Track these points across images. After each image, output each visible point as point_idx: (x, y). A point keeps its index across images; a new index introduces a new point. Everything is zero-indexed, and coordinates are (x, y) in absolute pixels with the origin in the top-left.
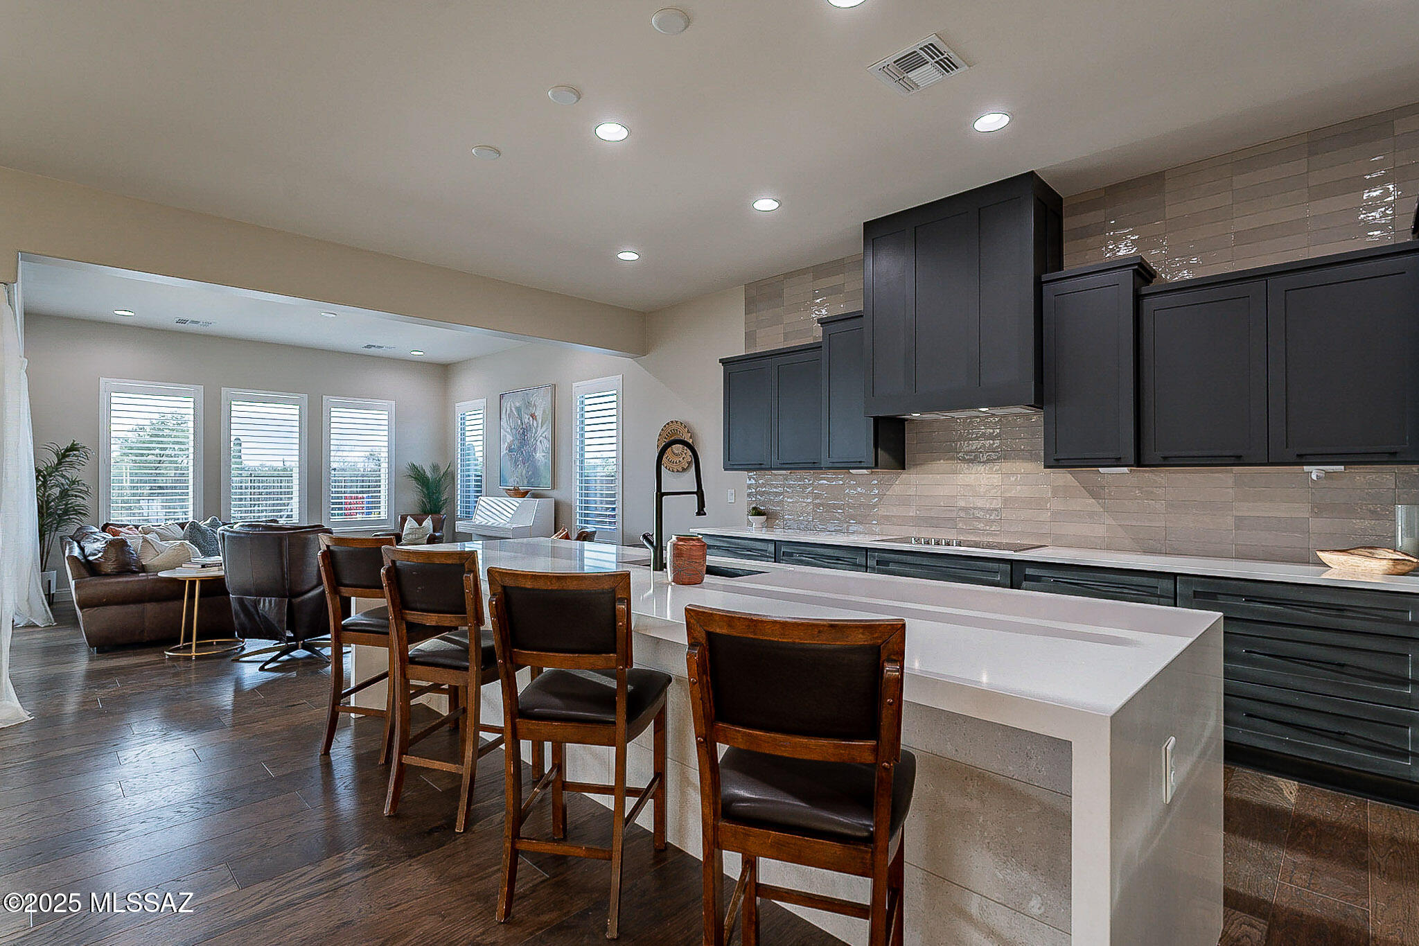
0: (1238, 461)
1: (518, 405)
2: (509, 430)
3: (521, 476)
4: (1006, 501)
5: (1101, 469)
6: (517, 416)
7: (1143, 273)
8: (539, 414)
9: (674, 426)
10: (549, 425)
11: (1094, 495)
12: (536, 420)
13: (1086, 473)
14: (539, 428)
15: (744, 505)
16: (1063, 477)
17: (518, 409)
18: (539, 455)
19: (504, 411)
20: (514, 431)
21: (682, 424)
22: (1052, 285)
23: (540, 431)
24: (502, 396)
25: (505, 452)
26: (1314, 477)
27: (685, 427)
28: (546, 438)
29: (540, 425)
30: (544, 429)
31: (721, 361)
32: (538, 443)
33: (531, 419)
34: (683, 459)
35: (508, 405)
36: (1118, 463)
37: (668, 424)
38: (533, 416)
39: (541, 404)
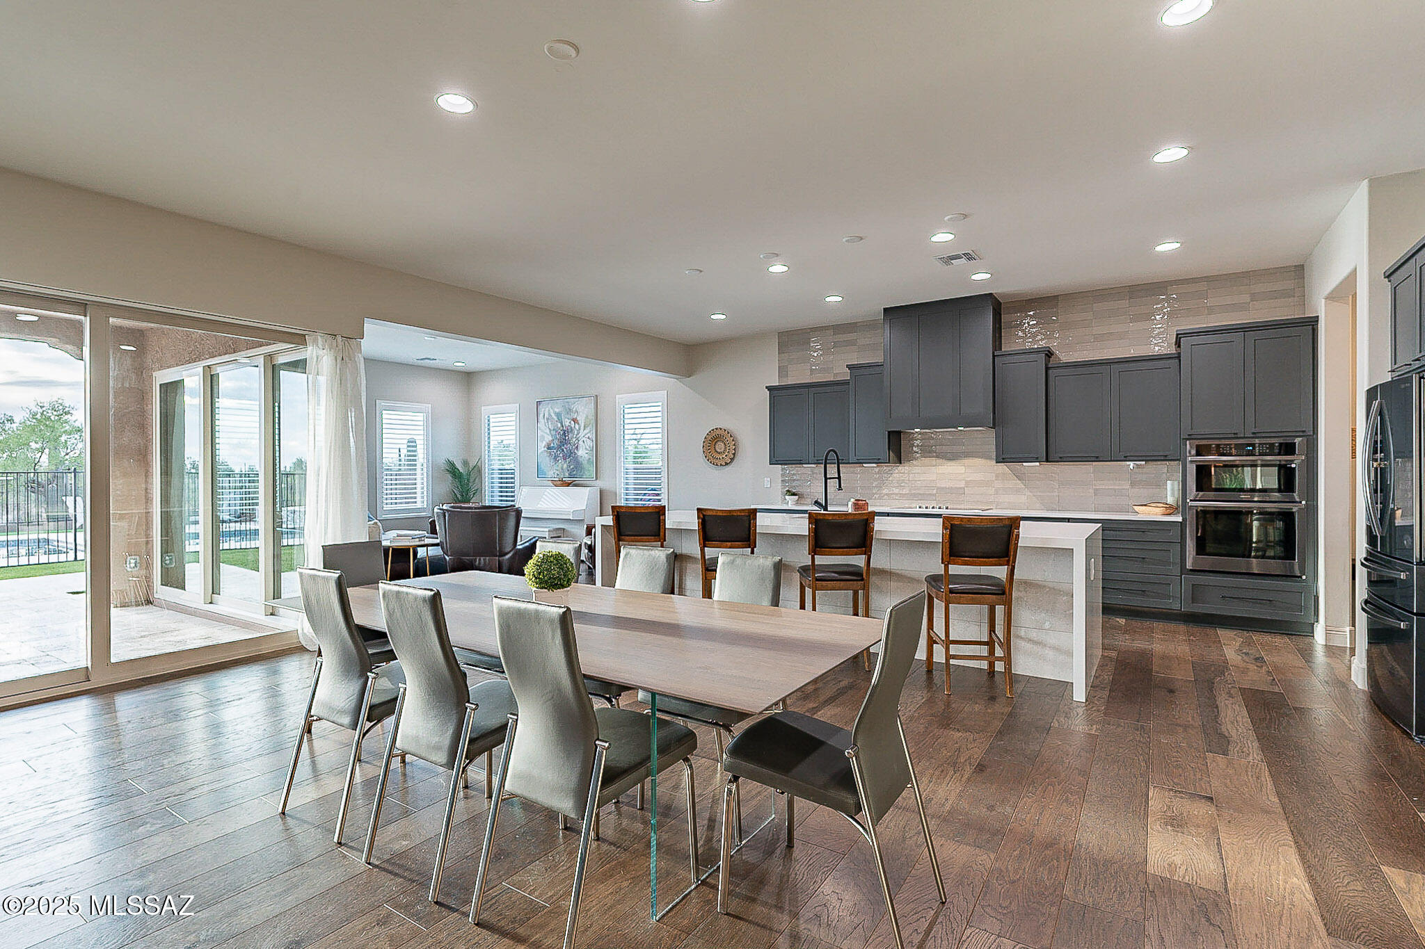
0: (1097, 459)
1: (557, 410)
2: (548, 431)
3: (562, 469)
4: (967, 482)
5: (1024, 464)
6: (556, 419)
7: (1049, 354)
8: (581, 419)
9: (718, 432)
10: (592, 428)
11: (1019, 478)
12: (578, 424)
13: (1017, 466)
14: (582, 430)
15: (779, 488)
16: (1003, 468)
17: (558, 415)
18: (582, 453)
19: (541, 416)
20: (554, 433)
21: (725, 430)
22: (1000, 358)
23: (582, 433)
24: (538, 403)
25: (543, 449)
26: (1131, 467)
27: (728, 433)
28: (589, 438)
29: (582, 428)
30: (586, 431)
31: (767, 387)
32: (581, 442)
33: (572, 422)
34: (726, 456)
35: (545, 410)
36: (1036, 460)
37: (713, 430)
38: (575, 421)
39: (584, 411)
